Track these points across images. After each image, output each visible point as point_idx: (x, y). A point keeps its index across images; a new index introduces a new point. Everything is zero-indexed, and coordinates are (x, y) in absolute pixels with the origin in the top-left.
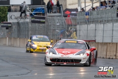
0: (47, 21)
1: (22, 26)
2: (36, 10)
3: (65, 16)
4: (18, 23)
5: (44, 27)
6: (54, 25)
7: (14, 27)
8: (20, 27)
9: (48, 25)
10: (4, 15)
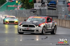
0: (57, 9)
1: (42, 11)
2: (51, 2)
3: (68, 6)
4: (40, 9)
5: (55, 12)
6: (61, 11)
7: (38, 11)
8: (41, 12)
9: (57, 11)
10: (32, 5)
